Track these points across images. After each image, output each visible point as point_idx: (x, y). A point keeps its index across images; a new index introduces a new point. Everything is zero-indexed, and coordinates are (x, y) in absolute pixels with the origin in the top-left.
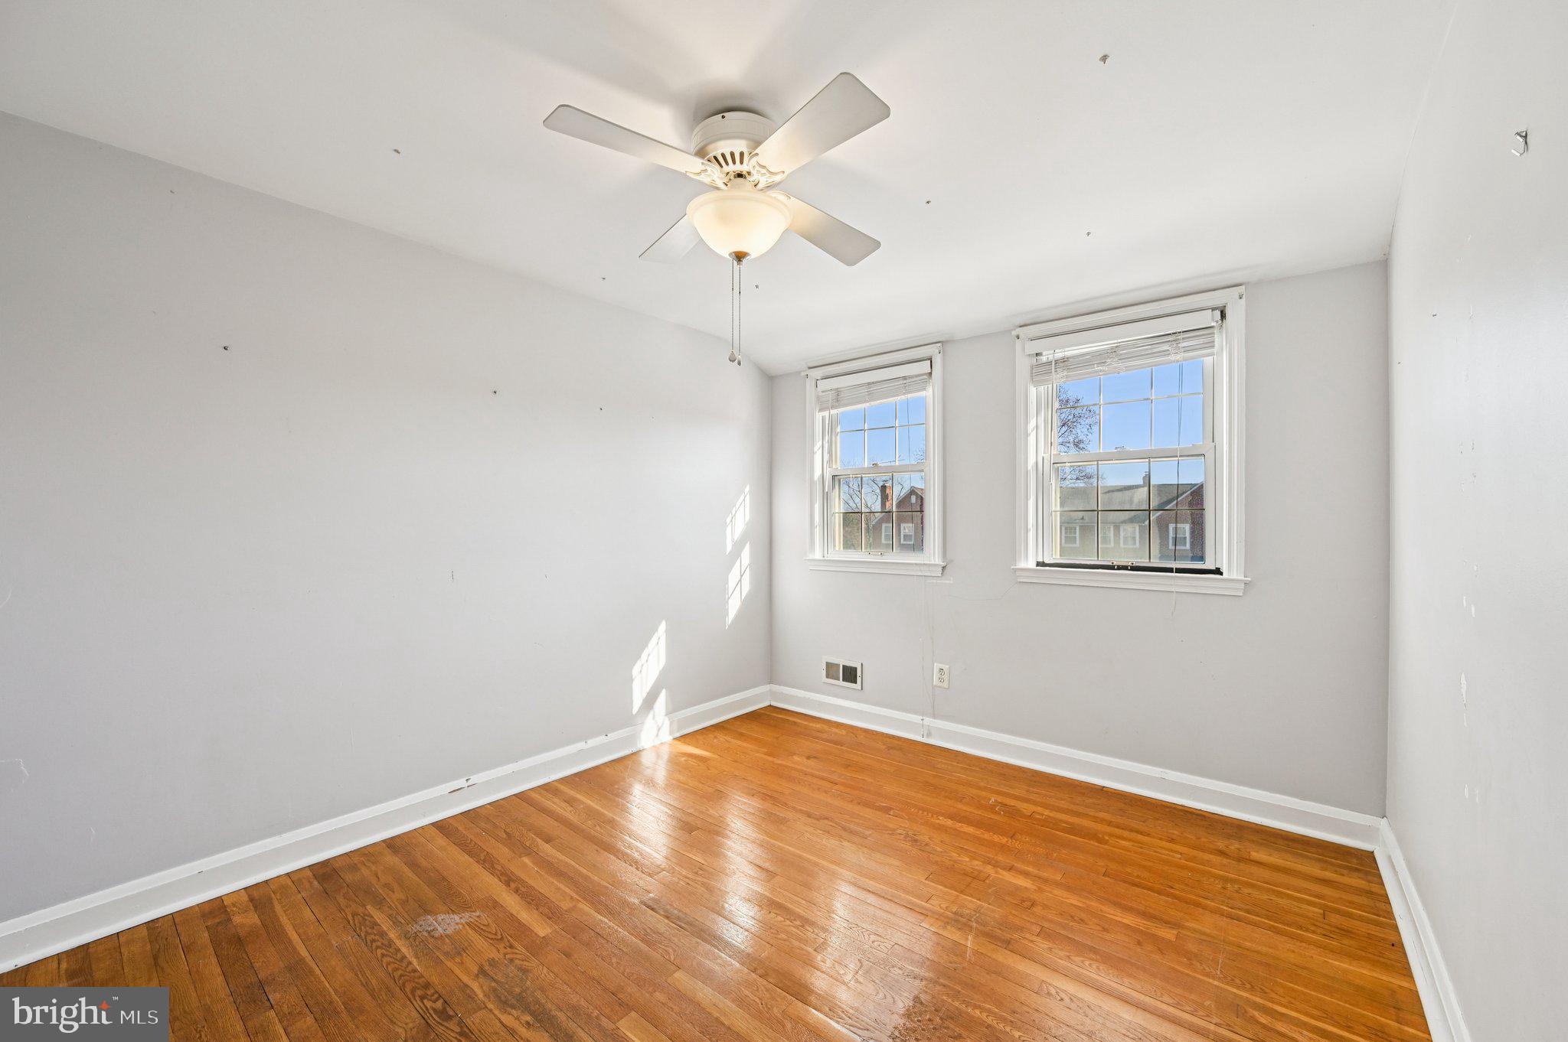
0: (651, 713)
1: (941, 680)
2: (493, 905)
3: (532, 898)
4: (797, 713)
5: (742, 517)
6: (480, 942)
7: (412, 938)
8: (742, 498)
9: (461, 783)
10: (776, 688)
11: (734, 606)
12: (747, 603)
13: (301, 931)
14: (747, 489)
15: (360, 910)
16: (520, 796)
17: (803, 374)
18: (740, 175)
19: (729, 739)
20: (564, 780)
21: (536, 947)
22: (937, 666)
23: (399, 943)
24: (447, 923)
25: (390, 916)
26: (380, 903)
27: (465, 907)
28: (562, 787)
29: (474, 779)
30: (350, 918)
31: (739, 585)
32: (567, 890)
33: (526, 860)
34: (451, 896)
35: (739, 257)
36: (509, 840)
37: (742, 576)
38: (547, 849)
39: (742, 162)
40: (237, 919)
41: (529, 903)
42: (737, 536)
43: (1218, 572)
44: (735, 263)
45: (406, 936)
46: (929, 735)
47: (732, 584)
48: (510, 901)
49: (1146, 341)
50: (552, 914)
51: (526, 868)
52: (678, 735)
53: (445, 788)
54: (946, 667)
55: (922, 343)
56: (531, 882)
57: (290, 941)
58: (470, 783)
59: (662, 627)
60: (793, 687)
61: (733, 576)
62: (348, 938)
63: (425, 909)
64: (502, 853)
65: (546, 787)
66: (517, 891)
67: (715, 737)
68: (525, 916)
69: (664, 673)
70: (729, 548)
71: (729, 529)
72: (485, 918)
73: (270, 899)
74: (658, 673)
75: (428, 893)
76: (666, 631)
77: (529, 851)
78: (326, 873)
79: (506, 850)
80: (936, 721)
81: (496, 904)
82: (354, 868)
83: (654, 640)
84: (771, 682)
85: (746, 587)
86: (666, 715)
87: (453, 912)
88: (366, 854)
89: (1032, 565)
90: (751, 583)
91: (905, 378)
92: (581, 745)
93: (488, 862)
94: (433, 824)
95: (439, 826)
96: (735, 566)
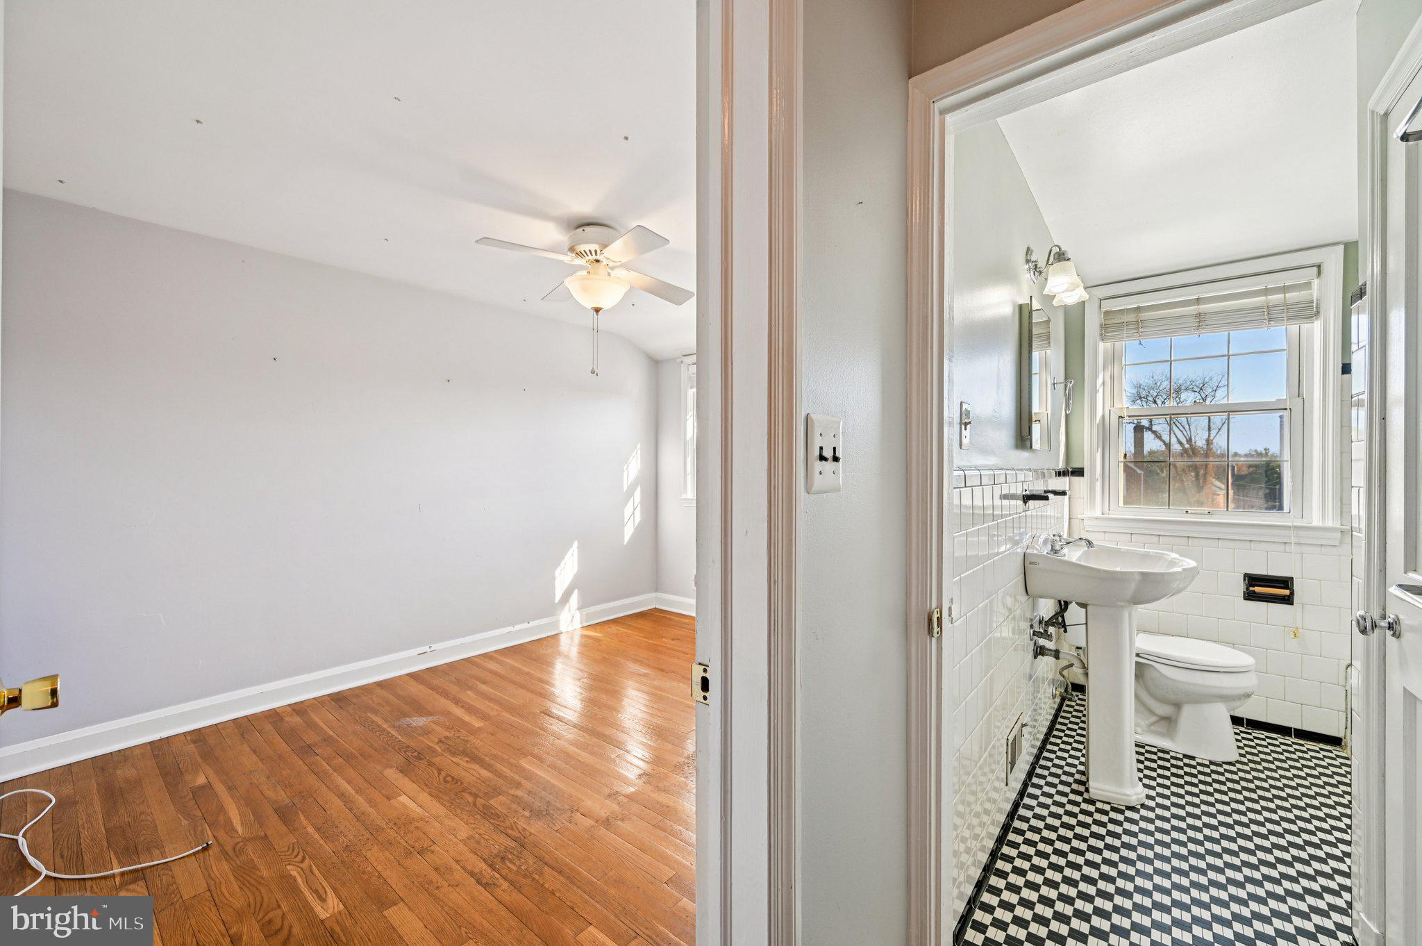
0: (567, 606)
2: (448, 713)
3: (471, 710)
5: (634, 467)
6: (439, 729)
7: (399, 728)
8: (636, 450)
9: (426, 649)
10: (659, 595)
11: (629, 532)
12: (639, 530)
13: (328, 724)
14: (639, 446)
15: (364, 715)
16: (467, 660)
17: (678, 360)
19: (619, 628)
20: (496, 652)
21: (473, 731)
23: (389, 730)
24: (419, 721)
25: (383, 718)
26: (376, 712)
27: (429, 714)
28: (495, 655)
29: (434, 647)
30: (357, 718)
31: (632, 518)
32: (495, 707)
33: (469, 693)
34: (419, 708)
35: (597, 310)
36: (458, 682)
37: (634, 510)
38: (483, 687)
40: (287, 719)
41: (470, 713)
42: (631, 479)
44: (595, 313)
45: (394, 727)
47: (627, 516)
48: (458, 712)
50: (484, 717)
51: (469, 697)
52: (586, 624)
53: (414, 652)
56: (472, 703)
57: (322, 728)
58: (431, 649)
59: (576, 544)
60: (673, 594)
61: (628, 510)
62: (358, 728)
63: (405, 715)
64: (454, 689)
65: (485, 656)
66: (462, 707)
67: (610, 627)
68: (467, 718)
69: (576, 577)
70: (625, 488)
71: (625, 474)
72: (442, 719)
73: (306, 710)
74: (572, 577)
75: (406, 708)
76: (578, 548)
77: (471, 688)
78: (339, 699)
79: (456, 687)
81: (449, 713)
82: (357, 696)
83: (570, 552)
84: (656, 590)
85: (638, 518)
86: (579, 609)
87: (422, 717)
88: (365, 689)
90: (641, 516)
92: (510, 629)
93: (445, 694)
94: (407, 674)
95: (412, 676)
96: (630, 502)
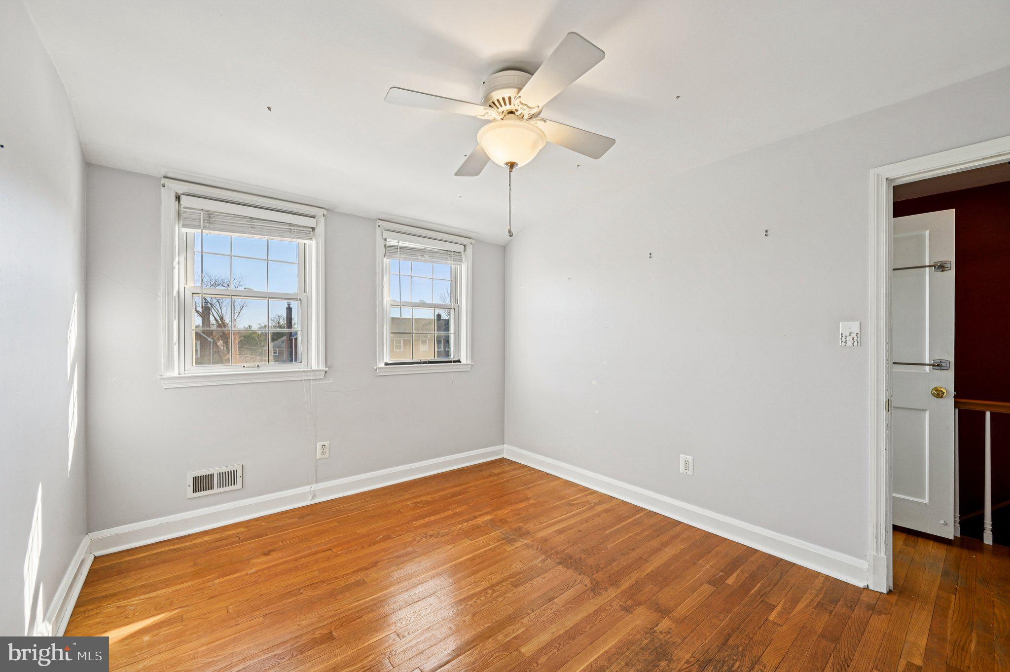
1: (323, 453)
4: (141, 547)
18: (511, 112)
22: (319, 445)
39: (510, 104)
43: (459, 361)
46: (314, 497)
49: (438, 250)
54: (326, 443)
55: (309, 203)
80: (317, 485)
89: (383, 365)
91: (290, 225)
